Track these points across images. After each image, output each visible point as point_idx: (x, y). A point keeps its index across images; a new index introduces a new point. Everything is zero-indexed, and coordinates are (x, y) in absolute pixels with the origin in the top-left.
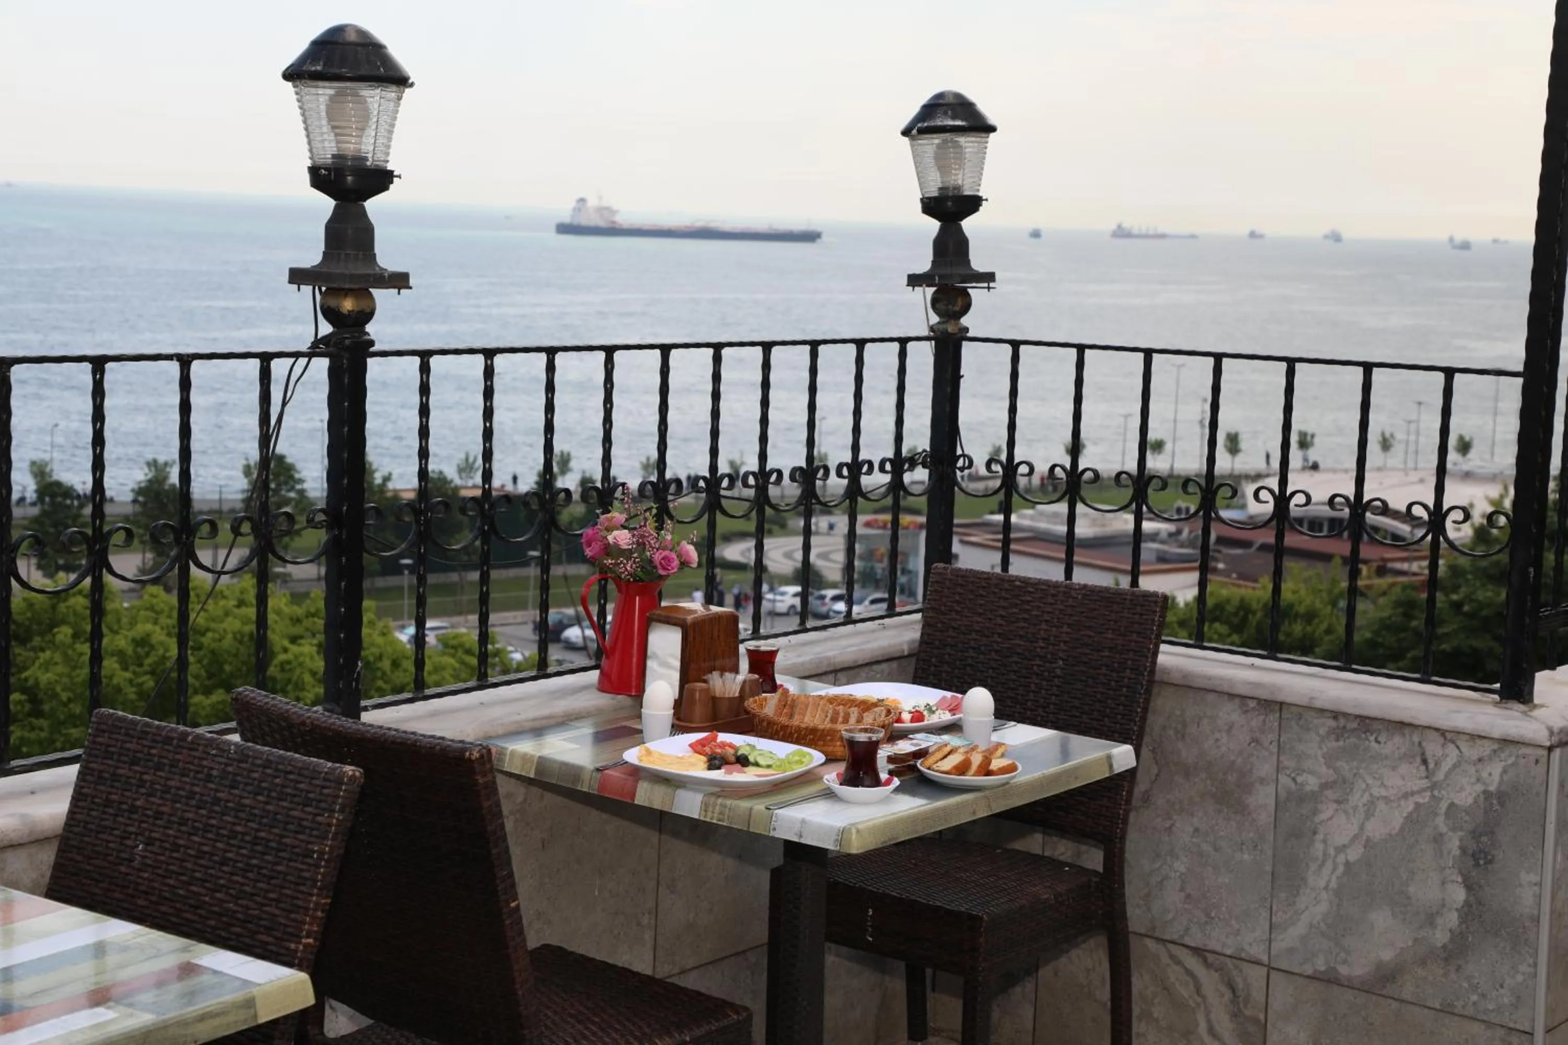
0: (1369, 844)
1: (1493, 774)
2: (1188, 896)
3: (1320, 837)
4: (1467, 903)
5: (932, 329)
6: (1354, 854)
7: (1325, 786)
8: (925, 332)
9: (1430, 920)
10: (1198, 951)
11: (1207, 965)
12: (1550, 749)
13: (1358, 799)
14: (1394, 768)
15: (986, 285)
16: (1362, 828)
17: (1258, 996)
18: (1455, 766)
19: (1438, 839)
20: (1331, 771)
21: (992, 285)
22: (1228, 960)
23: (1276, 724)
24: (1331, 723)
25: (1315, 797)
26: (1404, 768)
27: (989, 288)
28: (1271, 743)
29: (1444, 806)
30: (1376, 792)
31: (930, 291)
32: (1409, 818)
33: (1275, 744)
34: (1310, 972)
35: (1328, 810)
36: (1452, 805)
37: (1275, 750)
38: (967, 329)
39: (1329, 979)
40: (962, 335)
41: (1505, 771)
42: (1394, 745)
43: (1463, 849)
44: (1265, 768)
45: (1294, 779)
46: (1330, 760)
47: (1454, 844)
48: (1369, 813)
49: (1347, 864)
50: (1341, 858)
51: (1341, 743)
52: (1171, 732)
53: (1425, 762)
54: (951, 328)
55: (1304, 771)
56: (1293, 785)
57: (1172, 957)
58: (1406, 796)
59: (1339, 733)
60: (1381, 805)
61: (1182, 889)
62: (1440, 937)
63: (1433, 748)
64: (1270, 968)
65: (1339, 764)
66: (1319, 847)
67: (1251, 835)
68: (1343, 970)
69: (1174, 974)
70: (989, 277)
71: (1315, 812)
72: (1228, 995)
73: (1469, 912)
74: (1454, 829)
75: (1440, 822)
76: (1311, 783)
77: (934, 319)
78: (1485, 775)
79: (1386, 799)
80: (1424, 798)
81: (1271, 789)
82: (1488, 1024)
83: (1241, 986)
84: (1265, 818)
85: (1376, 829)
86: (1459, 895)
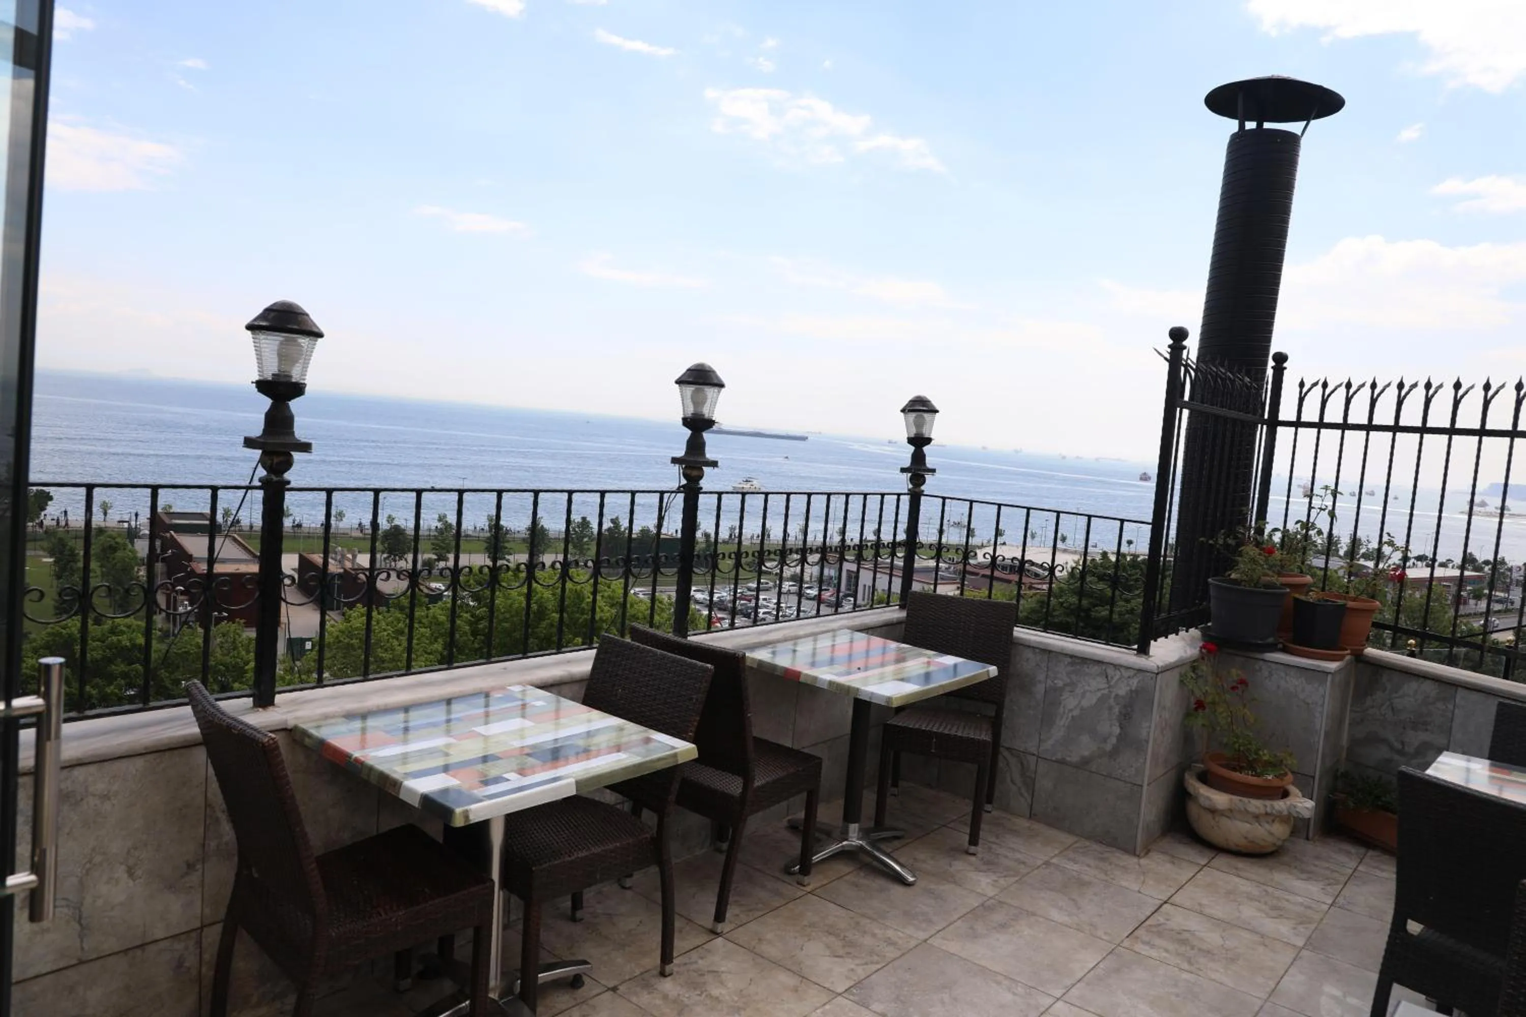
0: (1082, 709)
1: (1134, 683)
3: (1062, 705)
4: (1120, 734)
5: (909, 490)
6: (1076, 713)
7: (1065, 685)
8: (906, 491)
9: (1105, 740)
10: (1008, 749)
11: (1015, 756)
12: (1157, 674)
13: (1079, 691)
14: (1094, 679)
15: (932, 473)
16: (1080, 702)
17: (1033, 768)
18: (1120, 679)
19: (1110, 708)
20: (1068, 679)
21: (935, 474)
22: (1021, 753)
23: (1047, 659)
24: (1069, 660)
25: (1061, 689)
26: (1099, 679)
29: (1113, 695)
30: (1087, 688)
31: (909, 475)
32: (1099, 700)
33: (1046, 667)
34: (1055, 758)
35: (1066, 695)
36: (1117, 695)
37: (1046, 670)
38: (924, 491)
39: (1062, 762)
40: (921, 493)
41: (1139, 682)
42: (1095, 669)
43: (1120, 712)
44: (1041, 677)
45: (1053, 682)
46: (1068, 674)
47: (1116, 710)
48: (1083, 695)
49: (1073, 717)
50: (1070, 715)
53: (1107, 677)
54: (917, 490)
55: (1057, 679)
56: (1052, 684)
58: (1099, 690)
59: (1072, 664)
60: (1088, 694)
62: (1108, 747)
63: (1110, 671)
64: (1038, 757)
65: (1072, 676)
66: (1061, 710)
67: (1034, 704)
68: (1068, 759)
70: (933, 471)
71: (1061, 695)
72: (1020, 767)
73: (1121, 738)
74: (1118, 704)
75: (1112, 701)
76: (1060, 684)
77: (910, 486)
78: (1131, 683)
79: (1091, 692)
80: (1106, 692)
81: (1044, 685)
82: (1125, 782)
83: (1026, 763)
84: (1040, 697)
85: (1085, 703)
86: (1117, 730)
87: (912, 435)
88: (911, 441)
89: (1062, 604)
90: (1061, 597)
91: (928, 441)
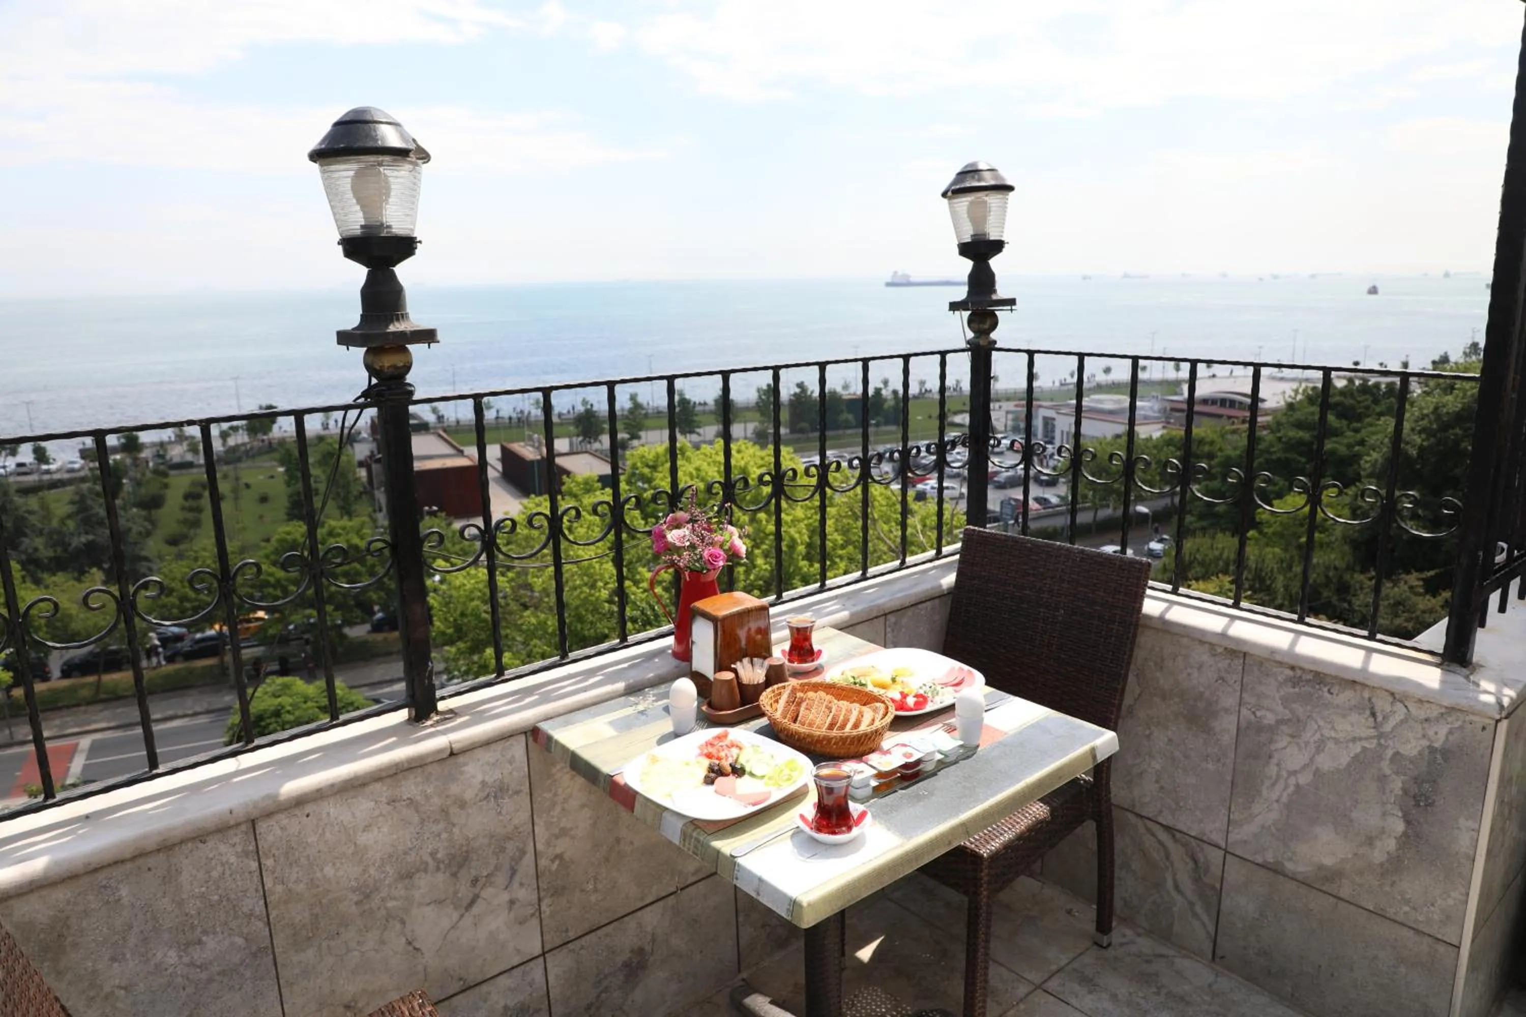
0: (1317, 772)
1: (1440, 734)
2: (1162, 788)
3: (1274, 761)
4: (1405, 834)
5: (968, 342)
6: (1304, 779)
7: (1280, 722)
8: (963, 345)
9: (1370, 841)
10: (1167, 828)
11: (1176, 840)
12: (1497, 721)
13: (1310, 735)
14: (1344, 716)
15: (1009, 308)
16: (1312, 759)
17: (1216, 870)
18: (1402, 722)
19: (1382, 779)
20: (1287, 712)
21: (1014, 307)
22: (1192, 840)
23: (1241, 668)
24: (1290, 673)
25: (1272, 729)
26: (1354, 717)
27: (1012, 310)
28: (1235, 682)
29: (1390, 753)
30: (1327, 733)
31: (966, 314)
32: (1356, 758)
33: (1239, 683)
34: (1259, 860)
35: (1282, 741)
36: (1397, 753)
37: (1238, 688)
38: (995, 342)
39: (1275, 870)
40: (992, 346)
41: (1450, 732)
42: (1346, 697)
43: (1405, 791)
44: (1229, 700)
45: (1254, 713)
46: (1286, 701)
47: (1397, 785)
48: (1320, 747)
49: (1298, 786)
50: (1292, 781)
51: (1297, 690)
52: (1152, 664)
53: (1373, 714)
54: (982, 342)
55: (1263, 707)
56: (1252, 717)
57: (1149, 830)
58: (1354, 740)
59: (1295, 682)
60: (1330, 745)
61: (1157, 782)
62: (1378, 856)
63: (1382, 704)
64: (1226, 852)
65: (1294, 706)
66: (1272, 770)
67: (1216, 750)
68: (1289, 866)
69: (1149, 841)
70: (1011, 302)
71: (1271, 741)
72: (1191, 865)
73: (1405, 840)
74: (1397, 773)
75: (1386, 767)
76: (1269, 718)
77: (970, 335)
78: (1431, 733)
79: (1337, 741)
80: (1371, 745)
81: (1234, 718)
82: (1417, 931)
83: (1202, 860)
84: (1227, 739)
85: (1325, 762)
86: (1400, 827)
87: (967, 239)
88: (965, 250)
89: (1280, 439)
90: (1279, 431)
91: (997, 246)
